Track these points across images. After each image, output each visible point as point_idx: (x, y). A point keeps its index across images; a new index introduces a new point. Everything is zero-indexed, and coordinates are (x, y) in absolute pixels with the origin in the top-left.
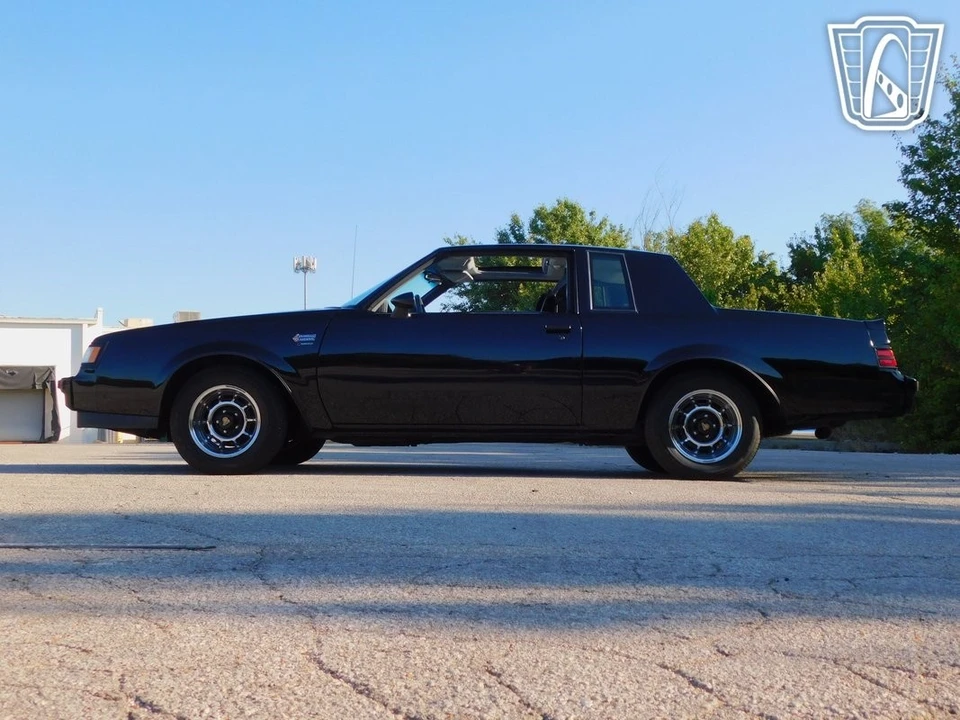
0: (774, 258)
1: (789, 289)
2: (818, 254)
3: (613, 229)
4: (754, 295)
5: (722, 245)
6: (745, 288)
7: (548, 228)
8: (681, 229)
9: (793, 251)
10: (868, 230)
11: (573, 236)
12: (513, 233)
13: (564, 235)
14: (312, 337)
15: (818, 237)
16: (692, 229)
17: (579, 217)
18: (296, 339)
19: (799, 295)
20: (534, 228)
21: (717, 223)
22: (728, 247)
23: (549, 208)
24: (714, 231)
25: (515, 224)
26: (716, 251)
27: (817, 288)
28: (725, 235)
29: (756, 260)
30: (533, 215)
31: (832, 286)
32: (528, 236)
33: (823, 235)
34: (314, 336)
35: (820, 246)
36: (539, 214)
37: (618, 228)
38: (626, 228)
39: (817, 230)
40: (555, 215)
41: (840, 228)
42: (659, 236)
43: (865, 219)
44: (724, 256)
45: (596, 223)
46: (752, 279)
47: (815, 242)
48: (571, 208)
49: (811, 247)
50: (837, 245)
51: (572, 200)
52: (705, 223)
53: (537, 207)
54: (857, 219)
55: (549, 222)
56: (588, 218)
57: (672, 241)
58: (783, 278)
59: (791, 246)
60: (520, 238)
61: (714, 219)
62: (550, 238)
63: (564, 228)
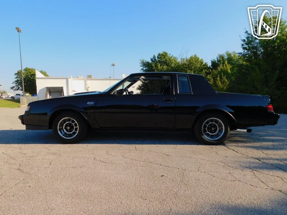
0: (207, 63)
1: (212, 71)
2: (217, 62)
3: (174, 57)
4: (204, 71)
5: (197, 61)
6: (202, 70)
7: (161, 57)
8: (189, 58)
9: (212, 62)
10: (228, 57)
11: (166, 59)
12: (154, 58)
13: (164, 59)
14: (93, 103)
15: (217, 59)
16: (191, 58)
17: (167, 55)
18: (88, 103)
19: (214, 72)
20: (158, 58)
21: (196, 56)
22: (198, 61)
23: (161, 53)
24: (195, 58)
25: (154, 57)
26: (196, 62)
27: (218, 70)
28: (198, 59)
29: (204, 64)
30: (158, 55)
31: (221, 70)
32: (157, 59)
33: (218, 59)
34: (94, 102)
35: (218, 61)
36: (159, 54)
37: (175, 57)
38: (177, 57)
39: (217, 57)
40: (162, 55)
41: (222, 57)
42: (184, 59)
43: (227, 55)
44: (198, 63)
45: (171, 56)
46: (204, 68)
47: (217, 60)
48: (166, 53)
49: (215, 61)
50: (221, 61)
51: (166, 52)
52: (193, 56)
53: (159, 53)
54: (226, 55)
55: (161, 56)
56: (169, 55)
57: (187, 60)
58: (210, 68)
59: (211, 61)
60: (155, 59)
61: (195, 56)
62: (161, 60)
63: (164, 57)
